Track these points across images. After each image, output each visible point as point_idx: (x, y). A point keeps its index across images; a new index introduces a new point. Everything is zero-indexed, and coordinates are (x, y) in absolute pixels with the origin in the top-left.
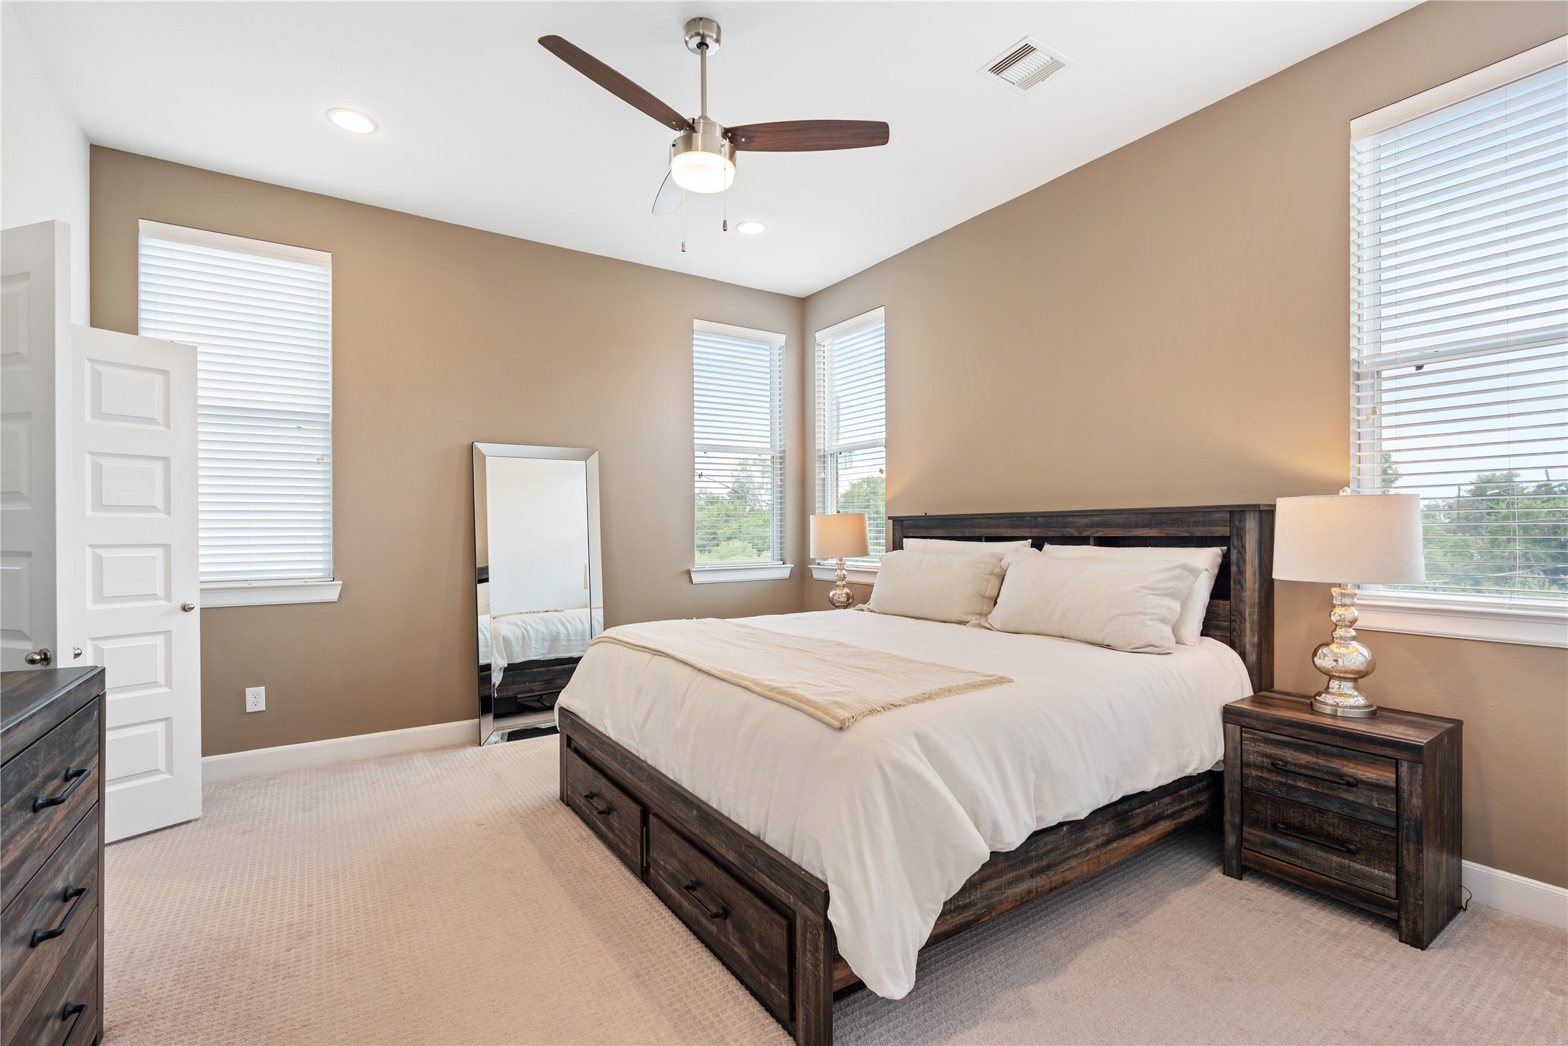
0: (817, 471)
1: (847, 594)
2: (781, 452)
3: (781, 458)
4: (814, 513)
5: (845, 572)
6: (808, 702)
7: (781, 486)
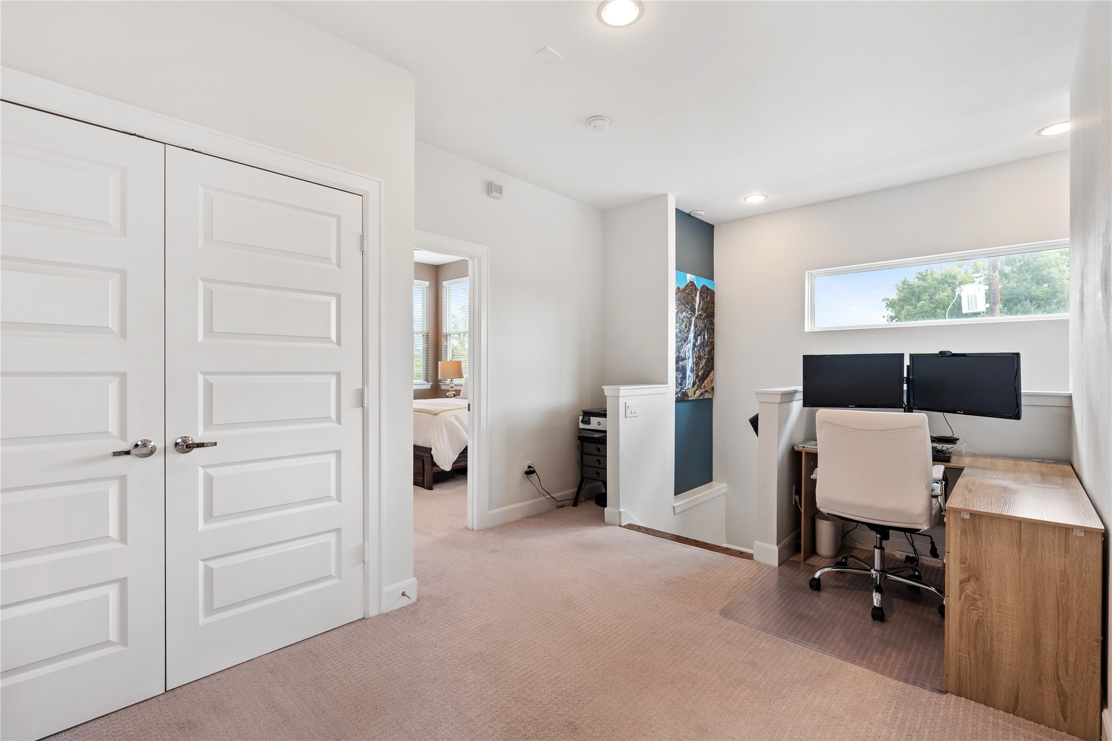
0: (443, 342)
1: (454, 394)
2: (427, 333)
3: (427, 336)
4: (442, 361)
5: (453, 385)
6: (429, 410)
7: (427, 348)
